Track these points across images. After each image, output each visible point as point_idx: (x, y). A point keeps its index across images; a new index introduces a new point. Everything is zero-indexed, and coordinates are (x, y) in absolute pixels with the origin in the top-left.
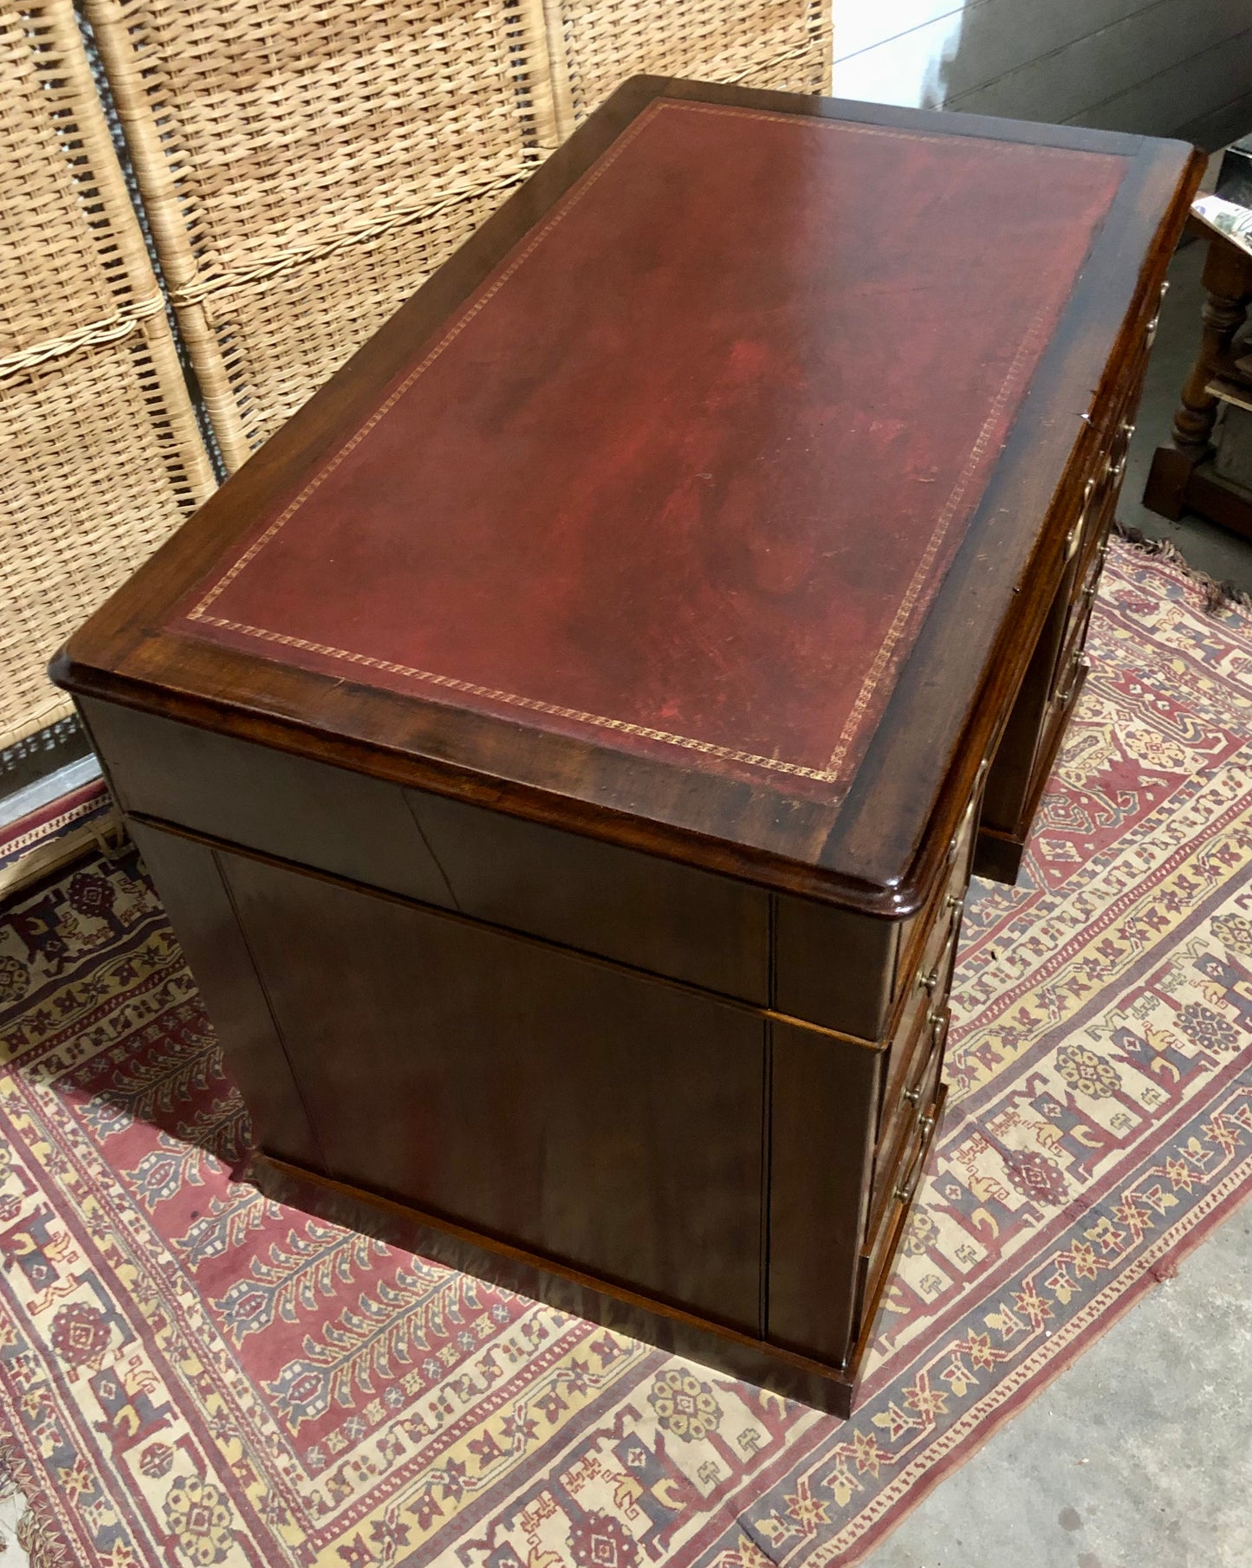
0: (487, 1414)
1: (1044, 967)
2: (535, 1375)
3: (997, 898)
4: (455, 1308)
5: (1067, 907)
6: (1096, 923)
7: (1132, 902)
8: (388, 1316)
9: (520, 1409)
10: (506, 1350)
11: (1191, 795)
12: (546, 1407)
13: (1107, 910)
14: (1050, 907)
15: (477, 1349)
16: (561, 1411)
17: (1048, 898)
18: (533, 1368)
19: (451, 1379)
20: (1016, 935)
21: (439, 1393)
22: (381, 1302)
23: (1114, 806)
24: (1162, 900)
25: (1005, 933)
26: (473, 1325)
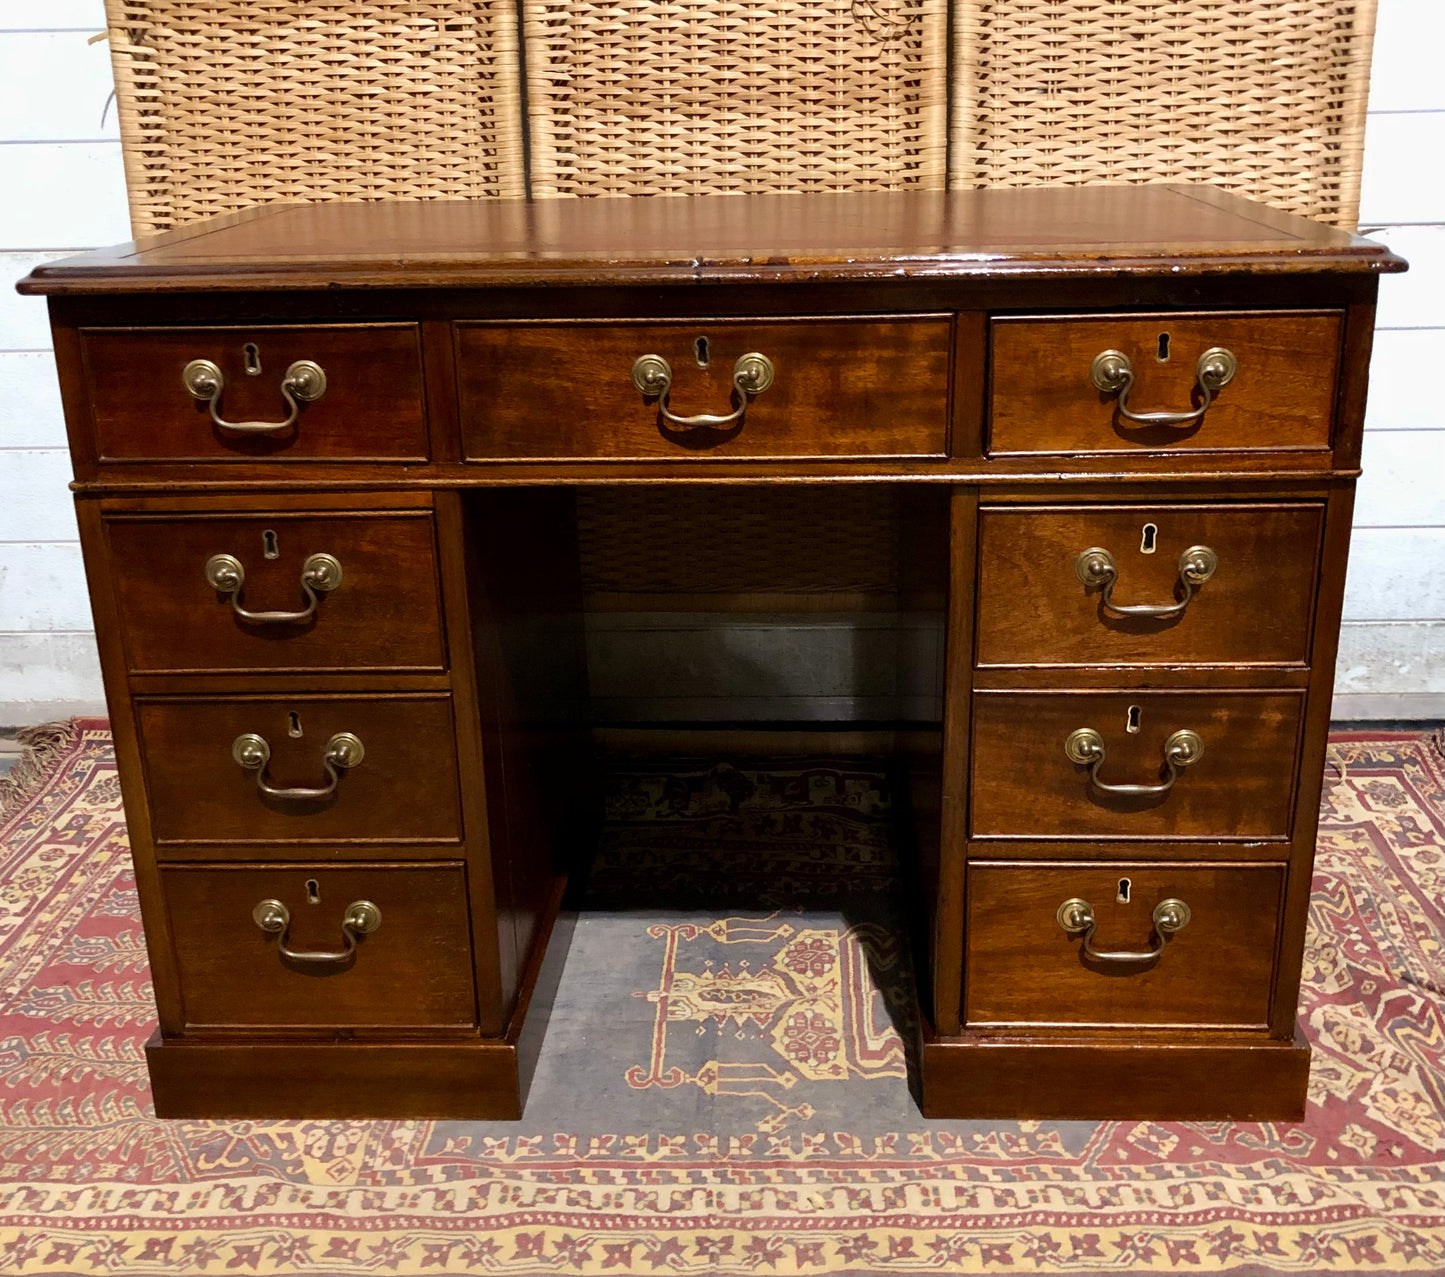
0: (20, 1224)
1: (989, 1219)
2: (88, 1227)
3: (1022, 1141)
4: (112, 1148)
5: (1092, 1190)
6: (1104, 1217)
7: (1172, 1223)
8: (66, 1122)
9: (43, 1236)
10: (97, 1196)
11: (1392, 1179)
12: (58, 1250)
13: (1133, 1213)
14: (1069, 1176)
15: (80, 1183)
16: (62, 1261)
17: (1077, 1170)
18: (93, 1222)
19: (36, 1186)
20: (992, 1177)
21: (15, 1190)
22: (75, 1110)
23: (1277, 1138)
24: (1213, 1239)
25: (984, 1170)
26: (102, 1165)
